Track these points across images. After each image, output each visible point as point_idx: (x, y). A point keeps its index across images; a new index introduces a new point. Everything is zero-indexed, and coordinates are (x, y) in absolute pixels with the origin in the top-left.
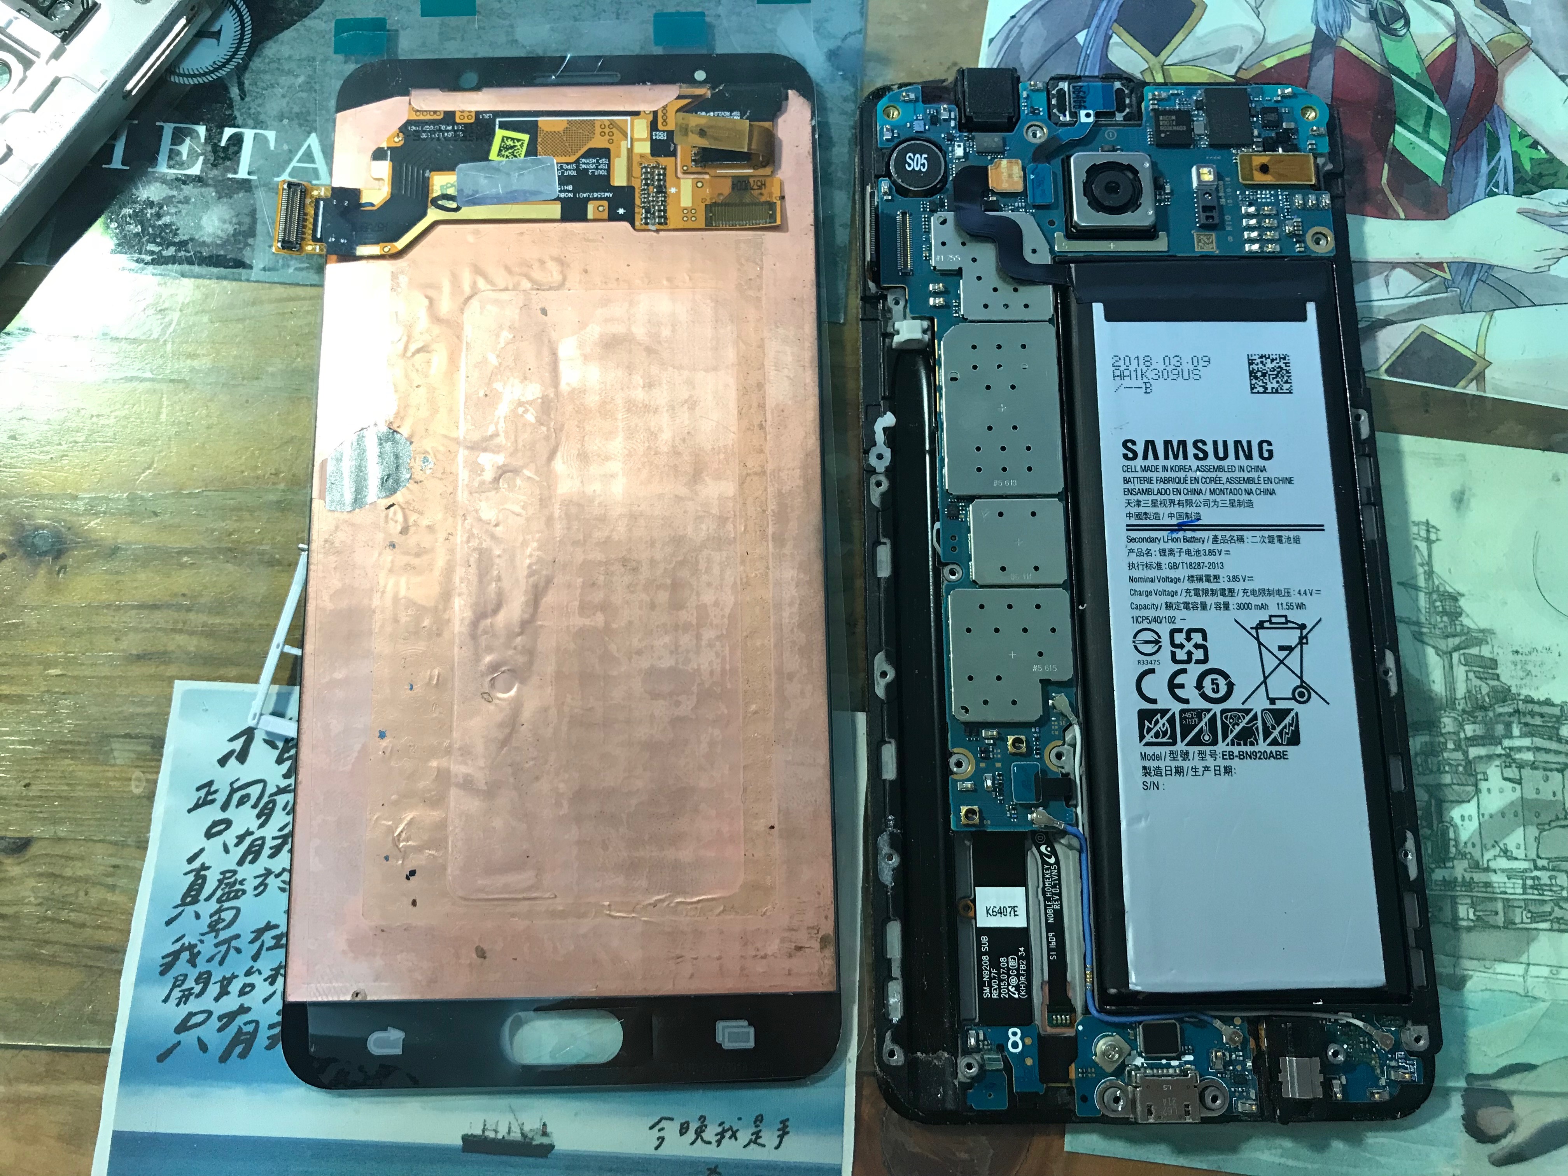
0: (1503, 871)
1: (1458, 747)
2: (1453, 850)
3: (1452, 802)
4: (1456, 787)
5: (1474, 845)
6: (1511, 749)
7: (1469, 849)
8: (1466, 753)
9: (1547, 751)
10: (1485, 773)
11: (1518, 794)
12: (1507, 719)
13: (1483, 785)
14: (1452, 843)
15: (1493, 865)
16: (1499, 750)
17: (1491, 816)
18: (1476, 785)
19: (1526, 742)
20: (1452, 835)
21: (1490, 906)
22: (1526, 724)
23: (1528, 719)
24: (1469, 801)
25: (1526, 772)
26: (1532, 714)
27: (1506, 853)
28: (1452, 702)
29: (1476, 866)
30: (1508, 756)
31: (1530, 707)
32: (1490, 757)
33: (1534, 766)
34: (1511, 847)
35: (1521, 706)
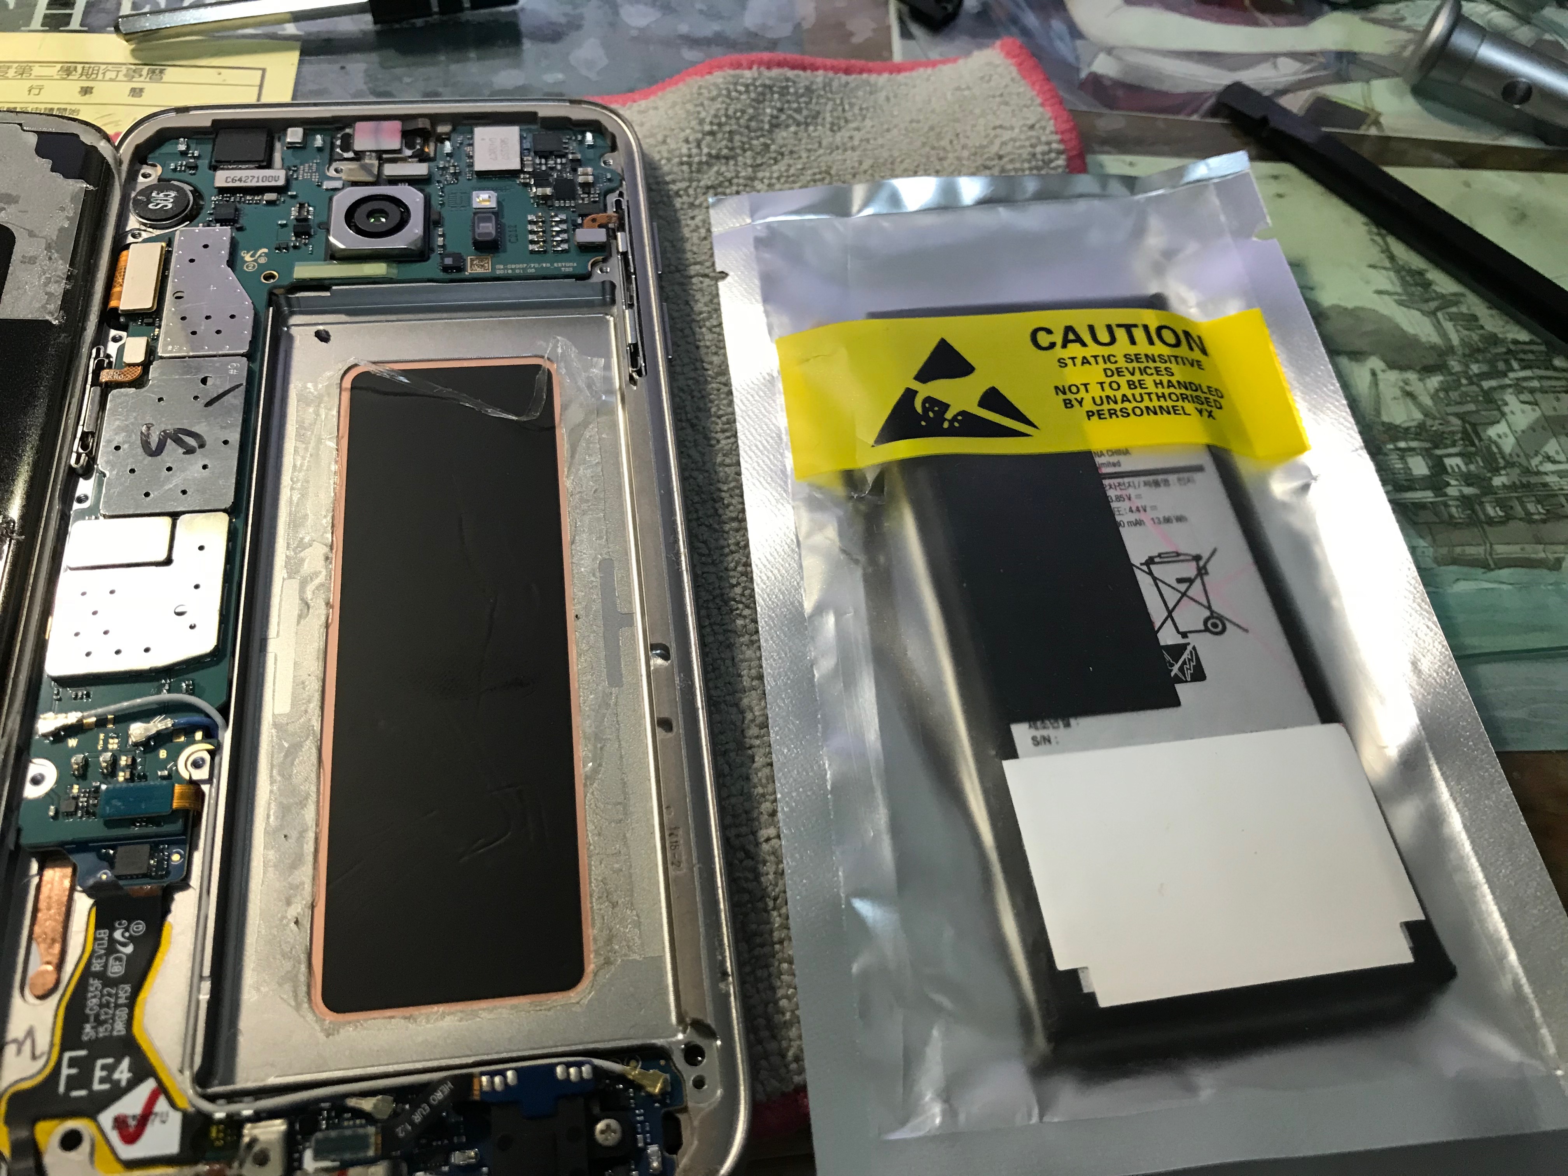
0: (1553, 473)
1: (1471, 383)
2: (1501, 461)
3: (1485, 424)
4: (1483, 413)
5: (1518, 456)
6: (1517, 379)
7: (1515, 459)
8: (1480, 386)
9: (1549, 378)
10: (1503, 400)
11: (1538, 413)
12: (1505, 357)
13: (1506, 409)
14: (1498, 456)
15: (1542, 469)
16: (1507, 381)
17: (1523, 432)
18: (1499, 409)
19: (1528, 373)
20: (1495, 449)
21: (1554, 501)
22: (1522, 360)
23: (1522, 356)
24: (1498, 422)
25: (1538, 396)
26: (1525, 352)
27: (1549, 459)
28: (1451, 350)
29: (1527, 471)
30: (1516, 385)
31: (1520, 347)
32: (1503, 387)
33: (1543, 390)
34: (1552, 453)
35: (1512, 347)
